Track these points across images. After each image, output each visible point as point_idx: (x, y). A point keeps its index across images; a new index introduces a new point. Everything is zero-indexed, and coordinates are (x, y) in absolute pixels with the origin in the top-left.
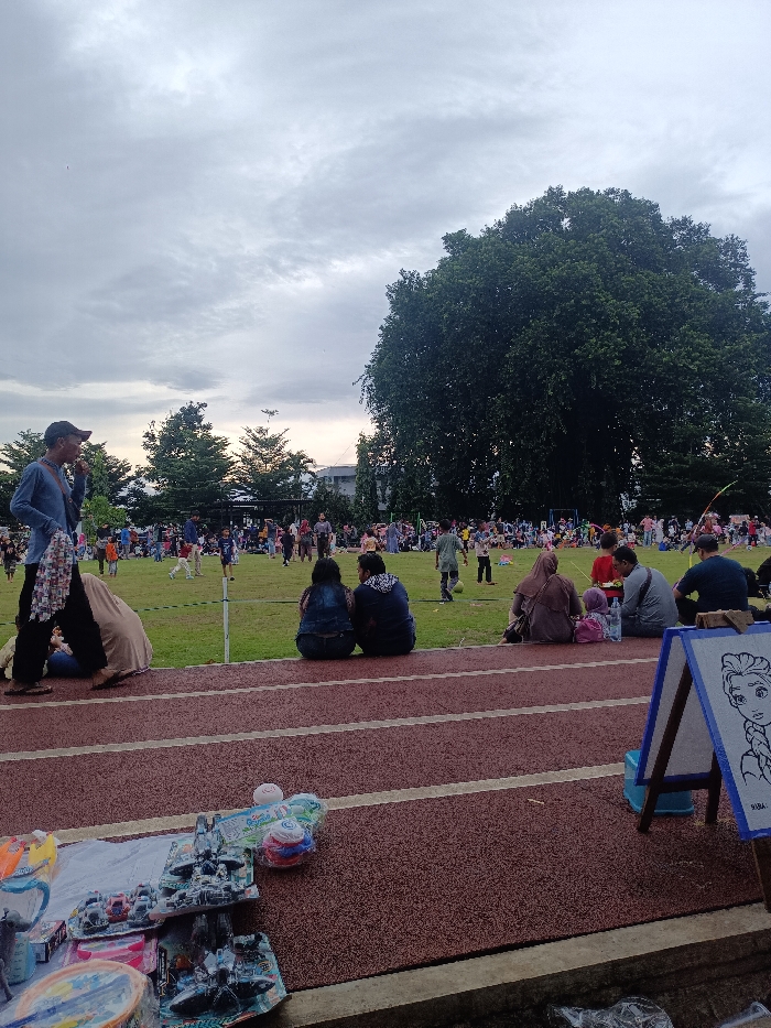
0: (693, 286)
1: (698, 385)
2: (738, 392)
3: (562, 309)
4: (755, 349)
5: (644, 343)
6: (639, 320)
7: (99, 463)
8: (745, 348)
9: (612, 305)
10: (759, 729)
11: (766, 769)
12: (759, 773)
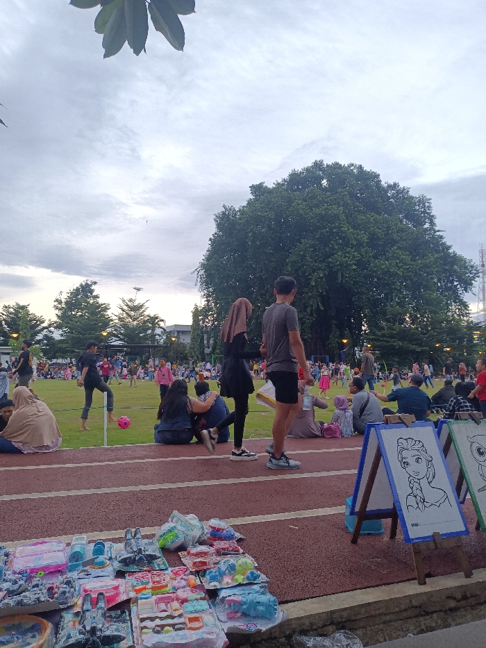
0: (399, 223)
1: (402, 283)
2: (426, 287)
3: (322, 234)
4: (436, 263)
5: (370, 257)
6: (367, 242)
7: (24, 317)
8: (430, 262)
9: (352, 232)
10: (416, 480)
11: (420, 503)
12: (416, 506)
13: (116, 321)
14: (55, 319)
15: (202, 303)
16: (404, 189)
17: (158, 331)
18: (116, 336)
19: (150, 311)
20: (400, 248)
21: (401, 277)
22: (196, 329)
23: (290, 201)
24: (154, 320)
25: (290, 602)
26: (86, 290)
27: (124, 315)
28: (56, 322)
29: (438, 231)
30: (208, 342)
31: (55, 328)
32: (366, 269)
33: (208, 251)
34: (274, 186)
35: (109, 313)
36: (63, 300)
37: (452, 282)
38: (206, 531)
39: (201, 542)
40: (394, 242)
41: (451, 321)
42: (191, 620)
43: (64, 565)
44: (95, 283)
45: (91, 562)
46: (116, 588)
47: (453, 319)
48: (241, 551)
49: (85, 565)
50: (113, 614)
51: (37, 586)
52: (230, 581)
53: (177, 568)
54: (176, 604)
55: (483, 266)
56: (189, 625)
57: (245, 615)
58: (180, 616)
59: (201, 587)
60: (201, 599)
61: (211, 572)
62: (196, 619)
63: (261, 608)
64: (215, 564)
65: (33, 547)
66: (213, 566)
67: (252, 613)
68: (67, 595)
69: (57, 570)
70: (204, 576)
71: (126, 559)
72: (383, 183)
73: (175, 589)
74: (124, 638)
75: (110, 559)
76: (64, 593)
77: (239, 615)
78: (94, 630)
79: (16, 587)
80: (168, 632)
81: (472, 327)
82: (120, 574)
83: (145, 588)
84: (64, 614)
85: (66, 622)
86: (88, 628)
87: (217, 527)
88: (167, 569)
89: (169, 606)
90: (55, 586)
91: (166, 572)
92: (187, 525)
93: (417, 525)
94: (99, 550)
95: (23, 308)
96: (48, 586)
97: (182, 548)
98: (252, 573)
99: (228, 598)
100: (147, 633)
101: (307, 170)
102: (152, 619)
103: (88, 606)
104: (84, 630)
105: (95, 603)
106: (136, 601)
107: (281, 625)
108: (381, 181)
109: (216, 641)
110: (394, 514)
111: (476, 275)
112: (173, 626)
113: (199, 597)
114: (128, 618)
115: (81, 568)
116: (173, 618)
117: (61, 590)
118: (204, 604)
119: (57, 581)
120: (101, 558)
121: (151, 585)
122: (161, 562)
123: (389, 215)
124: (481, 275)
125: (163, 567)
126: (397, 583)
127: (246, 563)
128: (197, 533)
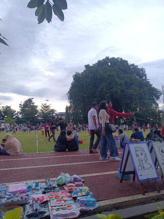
0: (135, 77)
1: (136, 97)
2: (144, 99)
3: (109, 81)
4: (147, 90)
5: (125, 89)
6: (124, 84)
7: (9, 110)
8: (145, 90)
9: (119, 81)
10: (141, 161)
11: (143, 169)
12: (141, 169)
13: (40, 111)
14: (19, 111)
15: (69, 105)
16: (136, 66)
17: (54, 114)
18: (40, 116)
19: (51, 108)
20: (135, 86)
21: (136, 95)
22: (67, 114)
23: (98, 71)
24: (53, 111)
25: (100, 201)
26: (30, 101)
27: (43, 109)
28: (20, 112)
29: (148, 80)
30: (71, 118)
31: (20, 114)
32: (124, 93)
33: (71, 87)
34: (92, 65)
35: (38, 109)
36: (22, 104)
37: (153, 97)
38: (72, 179)
39: (71, 182)
40: (133, 84)
41: (152, 110)
42: (68, 207)
43: (26, 190)
44: (33, 99)
45: (35, 189)
46: (43, 197)
47: (153, 109)
48: (84, 185)
49: (33, 190)
50: (42, 205)
51: (17, 196)
52: (80, 194)
53: (63, 191)
54: (63, 202)
55: (163, 91)
56: (67, 208)
57: (86, 205)
58: (65, 205)
59: (71, 196)
60: (71, 200)
61: (74, 192)
62: (70, 206)
63: (91, 203)
64: (75, 189)
65: (15, 184)
66: (75, 190)
67: (88, 204)
68: (27, 199)
69: (23, 192)
70: (72, 193)
71: (46, 188)
72: (129, 64)
73: (62, 197)
74: (46, 212)
75: (41, 188)
76: (26, 199)
77: (84, 205)
78: (36, 210)
79: (10, 197)
80: (60, 210)
81: (160, 112)
82: (44, 193)
83: (52, 197)
84: (26, 205)
85: (27, 208)
86: (35, 209)
87: (76, 177)
88: (59, 191)
89: (61, 202)
90: (23, 196)
91: (59, 192)
92: (66, 177)
93: (141, 176)
94: (37, 185)
95: (9, 107)
96: (21, 196)
97: (64, 184)
98: (88, 192)
99: (80, 200)
100: (54, 211)
101: (104, 60)
102: (55, 206)
103: (34, 202)
104: (33, 210)
105: (36, 202)
106: (50, 201)
107: (97, 208)
108: (128, 63)
109: (76, 213)
110: (134, 172)
111: (161, 94)
112: (62, 208)
113: (70, 199)
114: (47, 206)
115: (31, 191)
116: (62, 206)
117: (25, 198)
118: (72, 202)
119: (24, 195)
120: (38, 188)
121: (54, 196)
122: (57, 189)
123: (132, 74)
124: (162, 94)
125: (58, 190)
126: (135, 195)
127: (86, 188)
128: (69, 179)
